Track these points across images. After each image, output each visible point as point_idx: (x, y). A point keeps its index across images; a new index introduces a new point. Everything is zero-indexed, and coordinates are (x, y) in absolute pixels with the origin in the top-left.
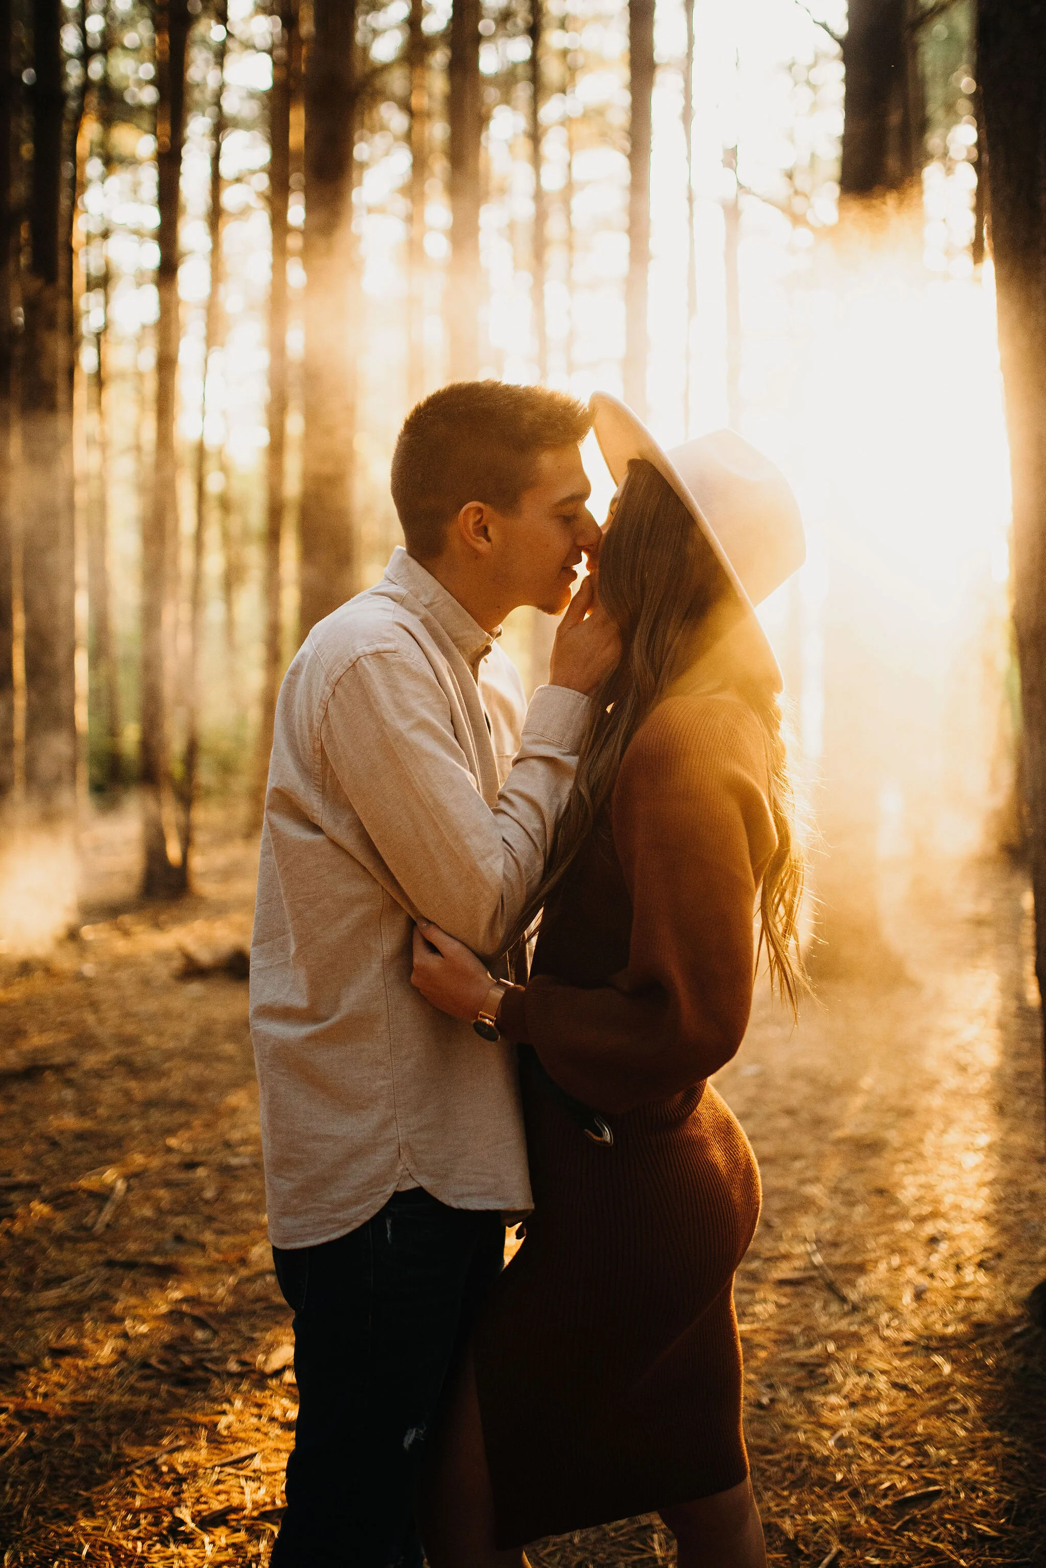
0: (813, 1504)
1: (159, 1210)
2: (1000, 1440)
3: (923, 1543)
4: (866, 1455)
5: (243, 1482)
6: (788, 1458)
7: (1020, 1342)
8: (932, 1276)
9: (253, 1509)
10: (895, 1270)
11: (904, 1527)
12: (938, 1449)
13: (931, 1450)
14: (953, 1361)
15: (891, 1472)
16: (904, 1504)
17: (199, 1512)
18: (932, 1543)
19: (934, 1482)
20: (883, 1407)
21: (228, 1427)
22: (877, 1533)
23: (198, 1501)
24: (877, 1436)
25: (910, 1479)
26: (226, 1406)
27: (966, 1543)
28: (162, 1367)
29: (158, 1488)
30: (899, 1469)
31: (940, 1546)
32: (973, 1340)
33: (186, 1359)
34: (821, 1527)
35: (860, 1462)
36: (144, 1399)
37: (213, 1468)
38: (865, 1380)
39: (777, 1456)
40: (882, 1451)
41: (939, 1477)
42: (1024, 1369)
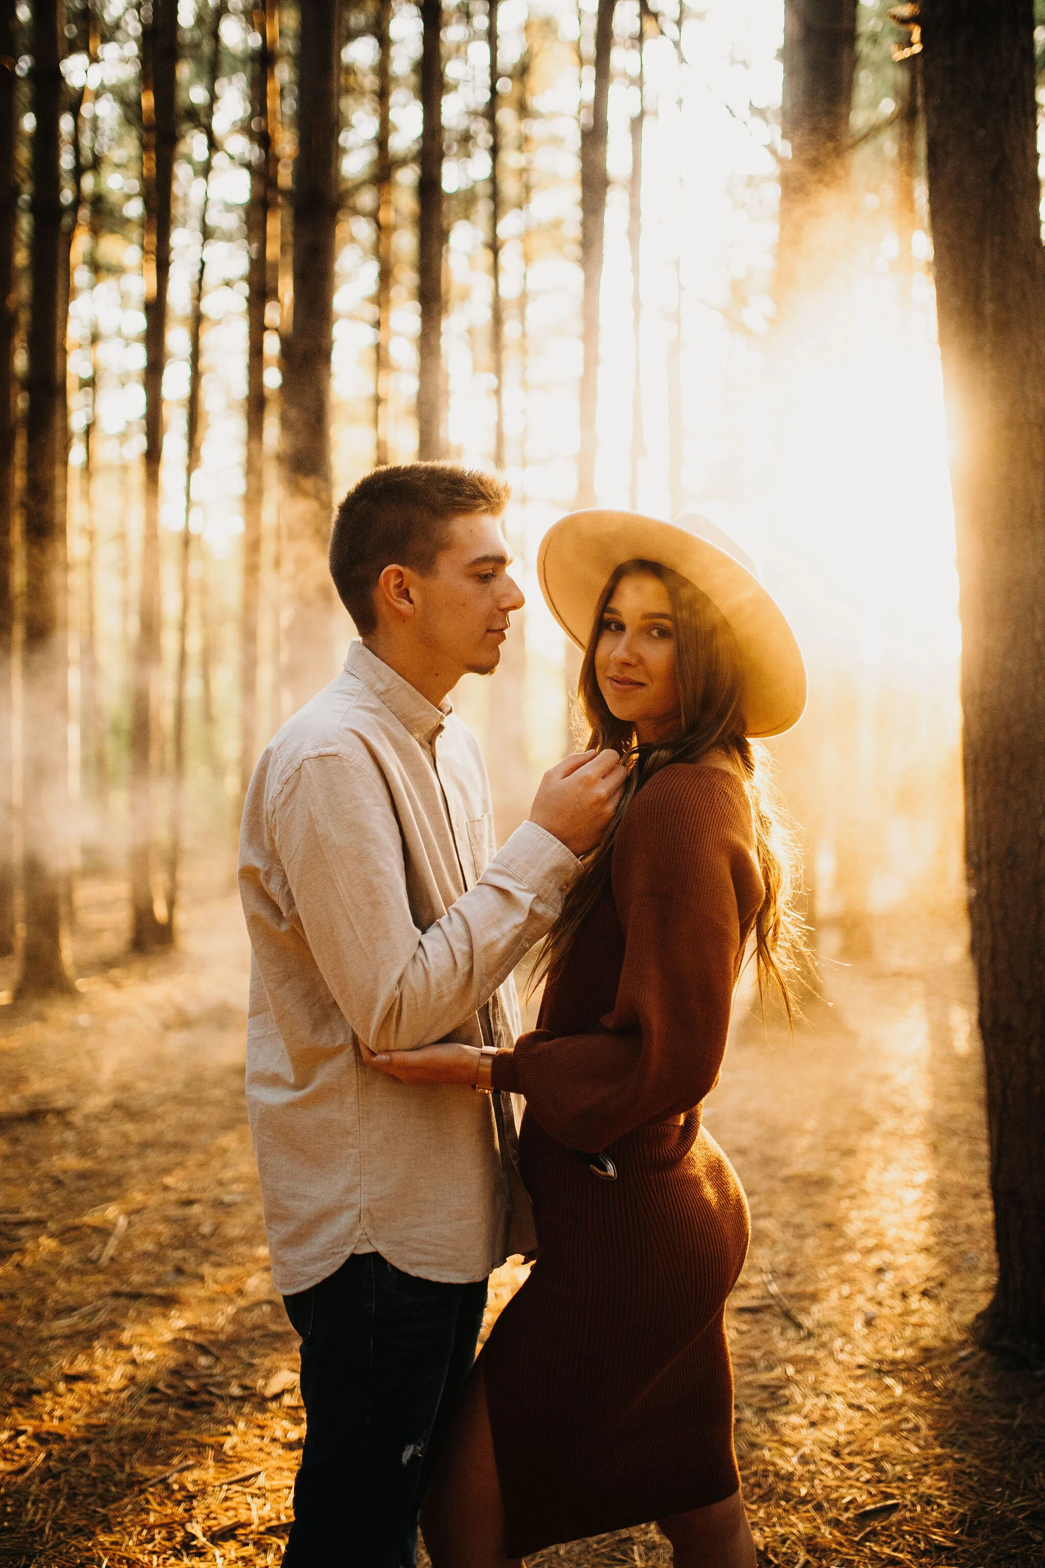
0: (780, 1517)
1: (159, 1244)
2: (951, 1457)
3: (884, 1553)
4: (828, 1471)
5: (249, 1499)
6: (755, 1474)
7: (966, 1365)
8: (880, 1304)
9: (260, 1525)
10: (846, 1298)
11: (866, 1538)
12: (894, 1465)
13: (887, 1466)
14: (905, 1383)
15: (851, 1486)
16: (864, 1517)
17: (210, 1528)
18: (893, 1554)
19: (892, 1496)
20: (841, 1426)
21: (233, 1448)
22: (841, 1544)
23: (208, 1517)
24: (837, 1454)
25: (870, 1493)
26: (230, 1428)
27: (924, 1553)
28: (169, 1392)
29: (170, 1504)
30: (858, 1484)
31: (901, 1556)
32: (922, 1364)
33: (191, 1384)
34: (788, 1539)
35: (822, 1477)
36: (153, 1421)
37: (221, 1486)
38: (823, 1401)
40: (842, 1468)
41: (895, 1492)
42: (971, 1390)
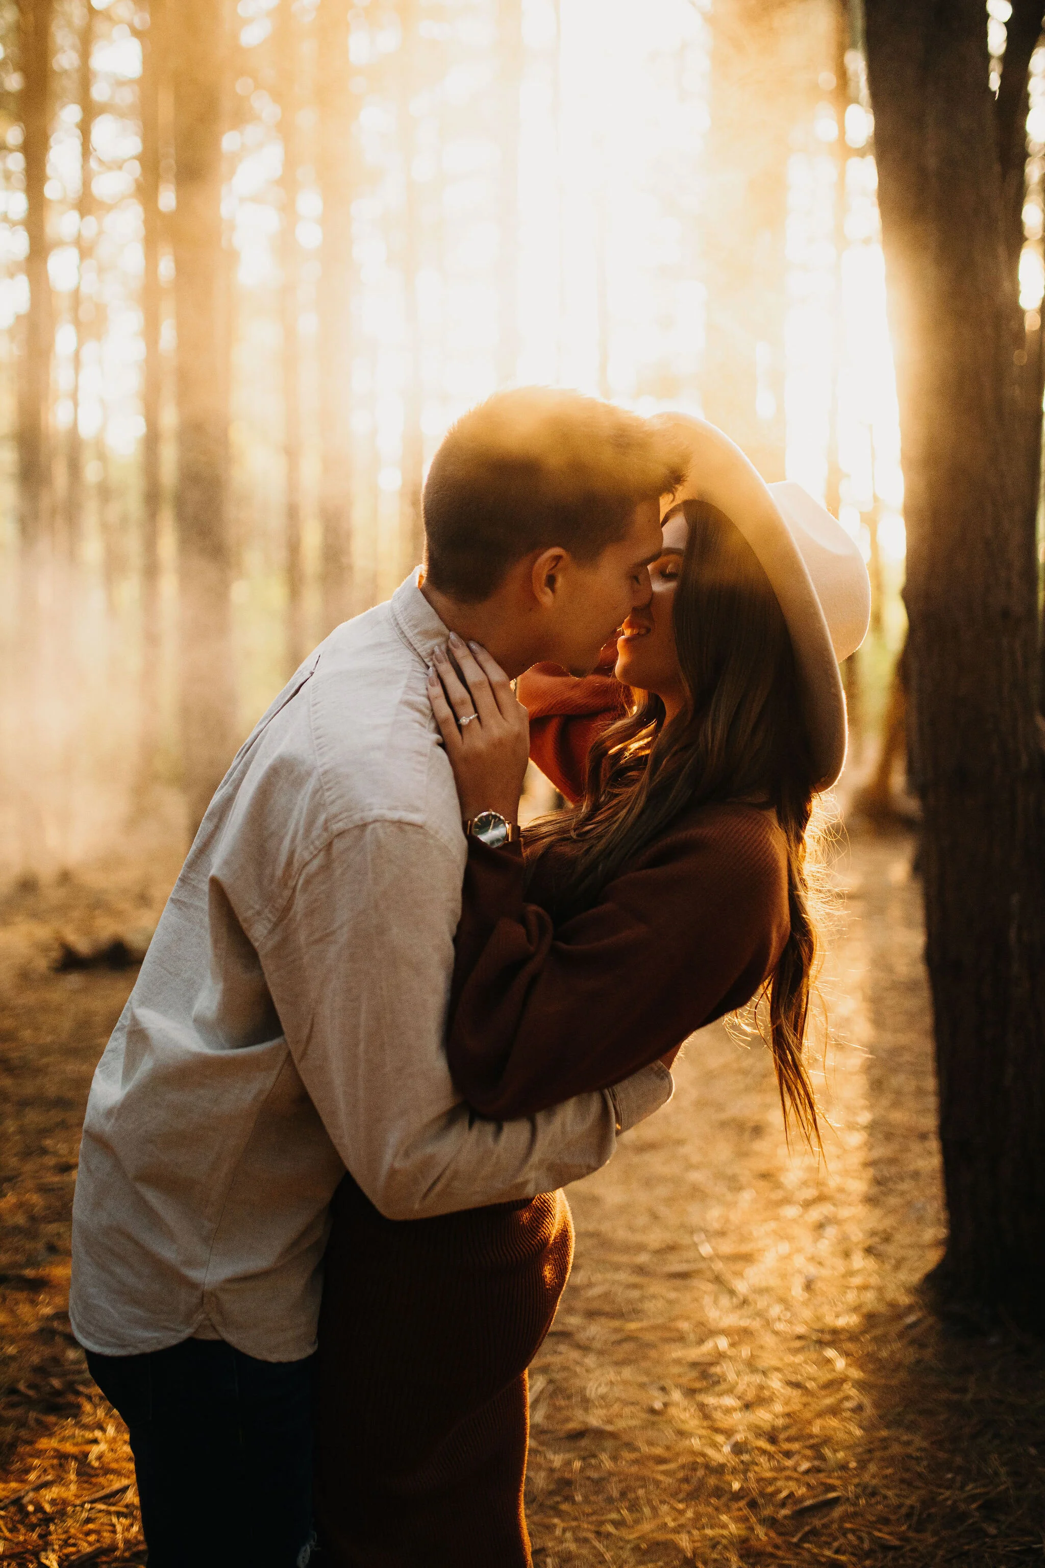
0: (710, 1517)
2: (897, 1439)
3: (824, 1556)
4: (763, 1460)
5: (114, 1520)
6: (683, 1467)
7: (913, 1333)
8: (820, 1263)
9: (125, 1551)
10: (784, 1258)
11: (804, 1539)
12: (835, 1451)
13: (827, 1452)
14: (847, 1354)
15: (789, 1478)
16: (802, 1514)
17: (67, 1556)
18: (836, 1556)
19: (832, 1488)
20: (778, 1408)
21: (100, 1458)
22: (777, 1547)
23: (66, 1543)
24: (773, 1440)
25: (808, 1486)
26: (98, 1434)
27: (869, 1554)
28: (31, 1393)
29: (23, 1530)
30: (795, 1475)
31: (843, 1558)
32: (864, 1332)
33: (56, 1383)
34: (718, 1543)
35: (756, 1468)
36: (10, 1429)
37: (82, 1505)
38: (757, 1379)
39: (672, 1466)
40: (779, 1456)
41: (837, 1482)
42: (918, 1362)
